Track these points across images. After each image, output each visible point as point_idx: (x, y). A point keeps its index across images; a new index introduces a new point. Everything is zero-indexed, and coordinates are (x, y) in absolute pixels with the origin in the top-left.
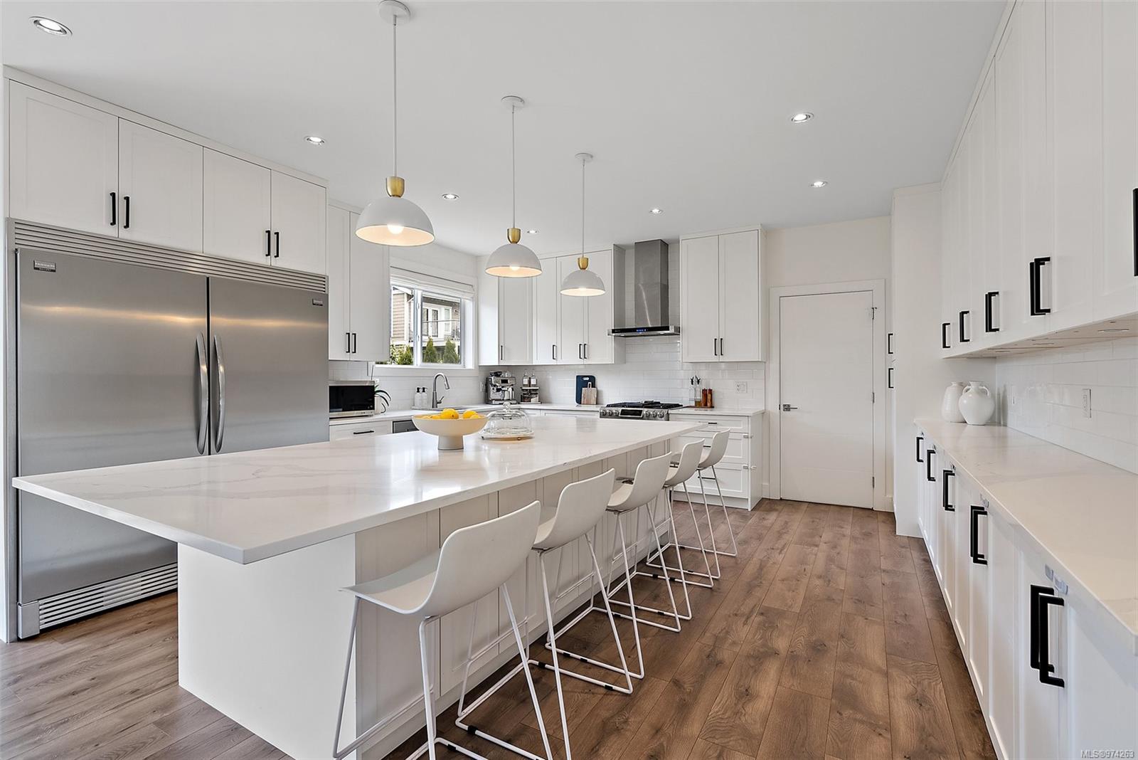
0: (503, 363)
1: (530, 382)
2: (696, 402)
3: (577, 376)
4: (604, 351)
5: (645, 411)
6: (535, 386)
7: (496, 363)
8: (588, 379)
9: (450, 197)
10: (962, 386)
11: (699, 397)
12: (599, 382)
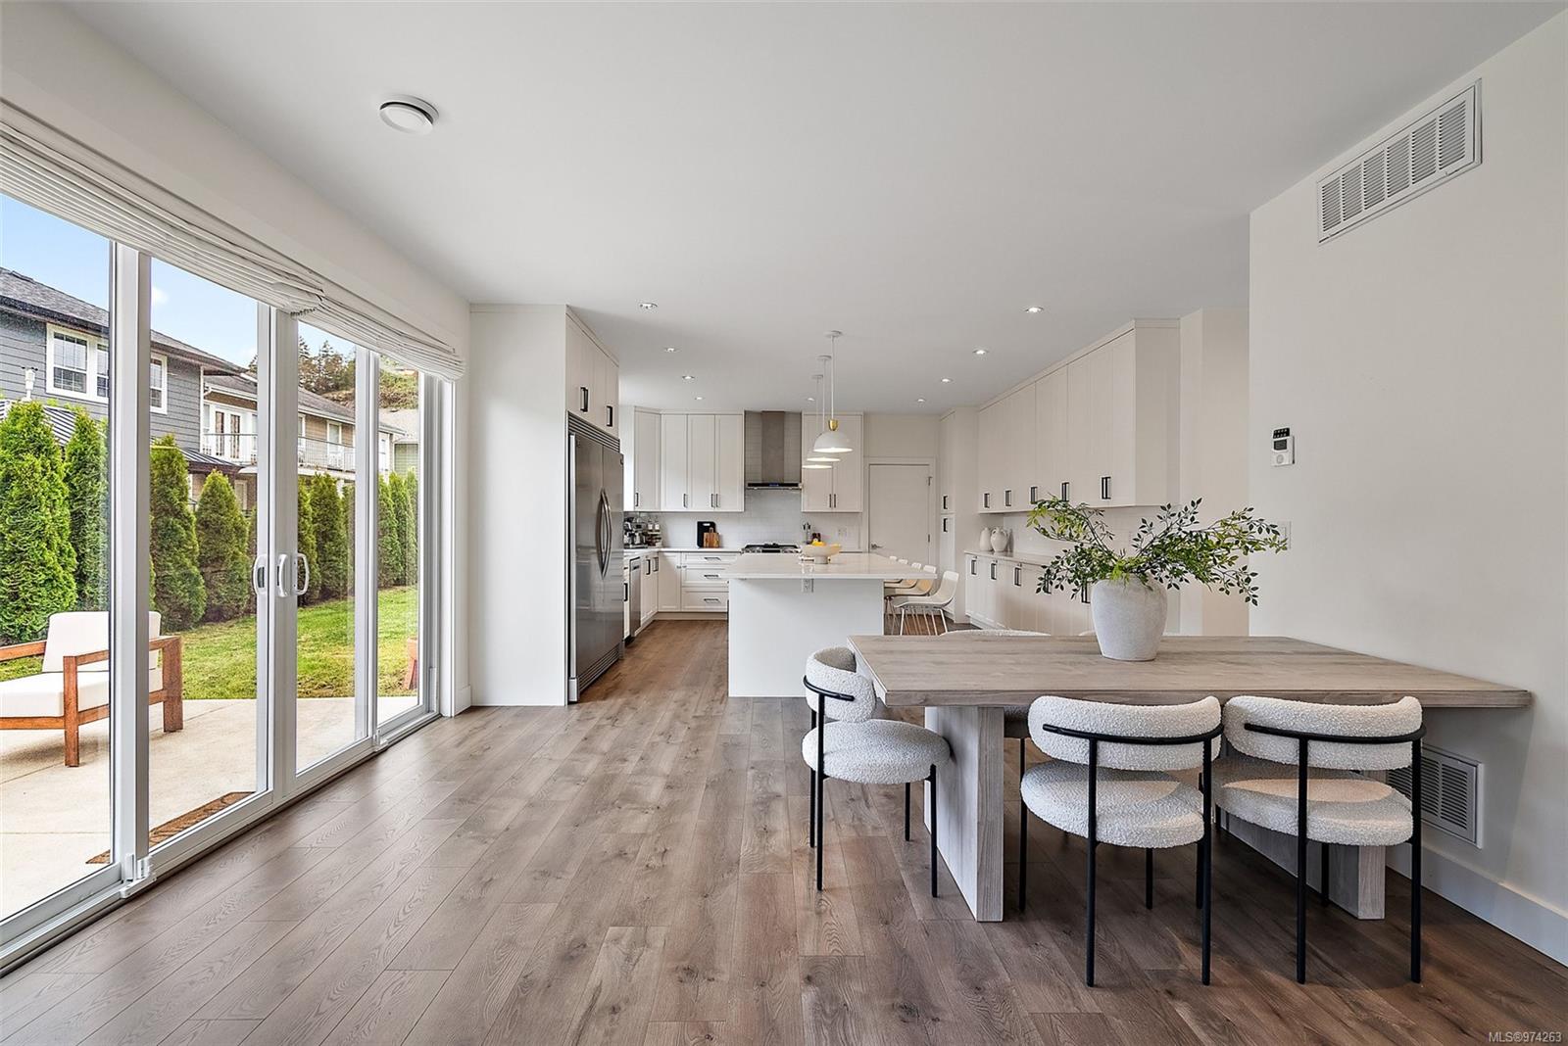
0: (638, 509)
1: (654, 527)
3: (698, 523)
4: (734, 501)
6: (658, 531)
7: (632, 510)
8: (709, 525)
9: (688, 378)
10: (991, 531)
12: (719, 528)
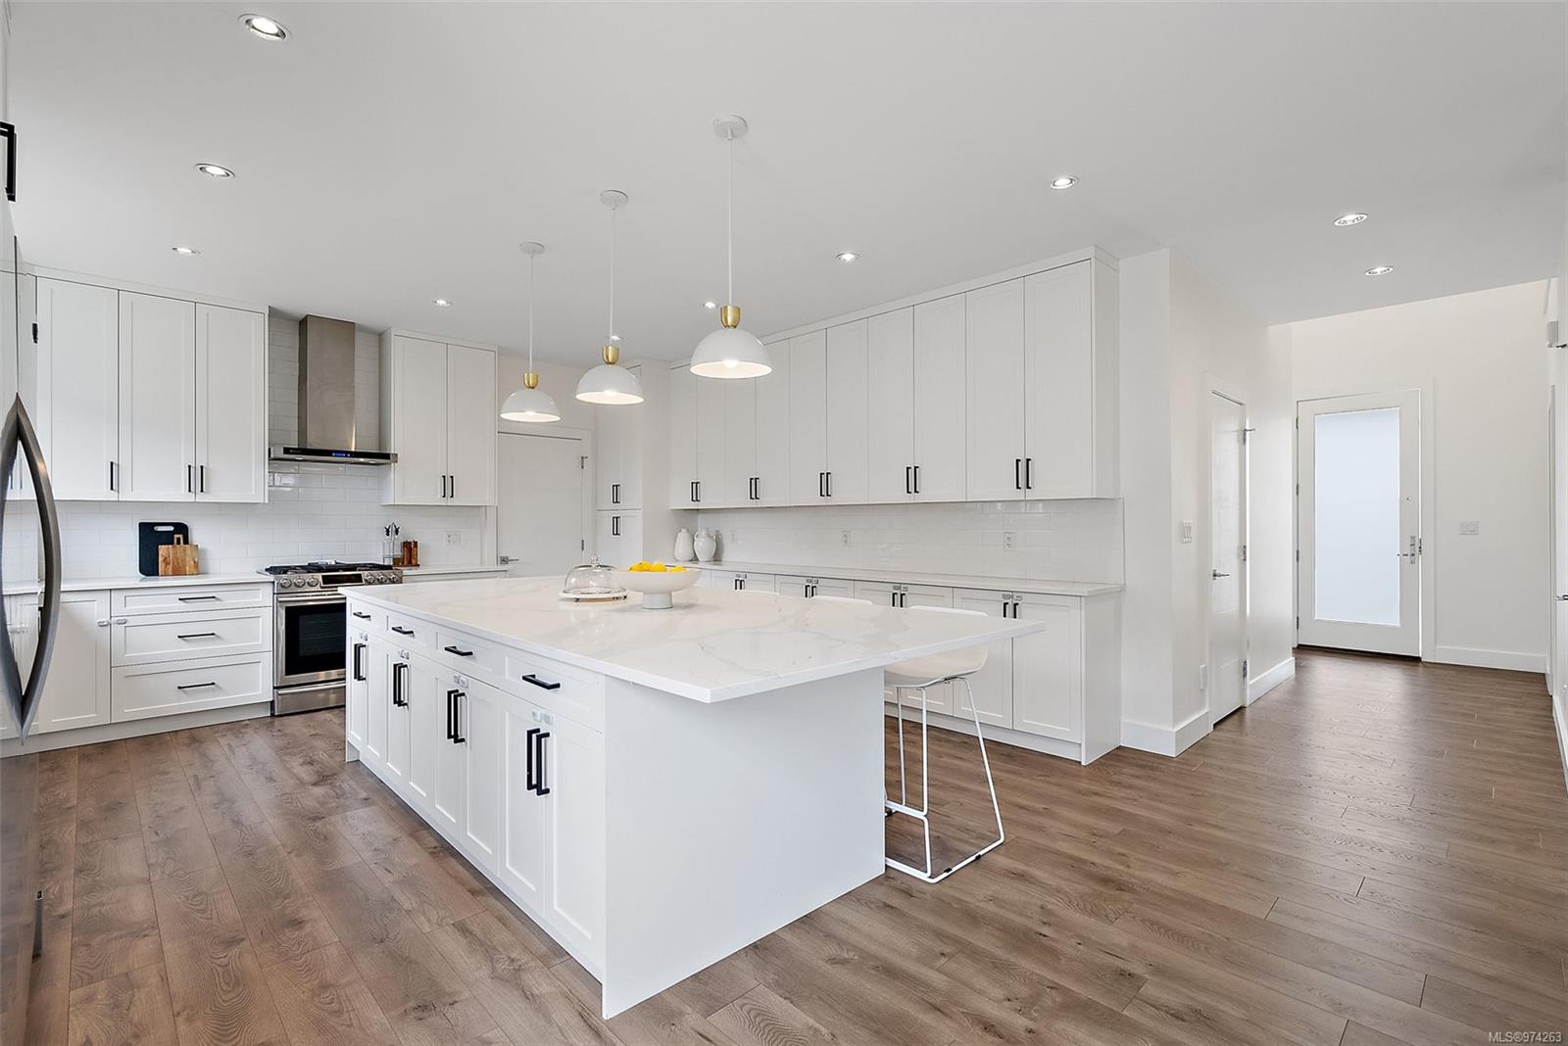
2: (394, 559)
3: (141, 524)
5: (365, 574)
8: (171, 528)
10: (692, 534)
11: (398, 553)
12: (197, 536)
